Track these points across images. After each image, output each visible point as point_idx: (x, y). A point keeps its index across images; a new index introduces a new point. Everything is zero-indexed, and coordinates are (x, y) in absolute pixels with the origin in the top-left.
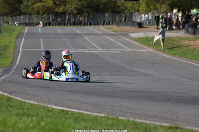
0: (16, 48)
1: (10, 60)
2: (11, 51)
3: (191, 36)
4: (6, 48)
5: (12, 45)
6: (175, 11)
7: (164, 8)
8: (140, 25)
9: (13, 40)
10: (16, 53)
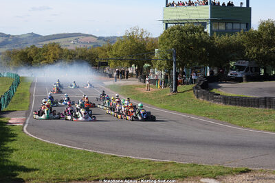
0: (31, 95)
1: (28, 105)
2: (28, 97)
3: (142, 84)
4: (24, 94)
5: (28, 92)
6: (133, 65)
7: (126, 64)
8: (111, 76)
9: (28, 88)
10: (31, 98)
